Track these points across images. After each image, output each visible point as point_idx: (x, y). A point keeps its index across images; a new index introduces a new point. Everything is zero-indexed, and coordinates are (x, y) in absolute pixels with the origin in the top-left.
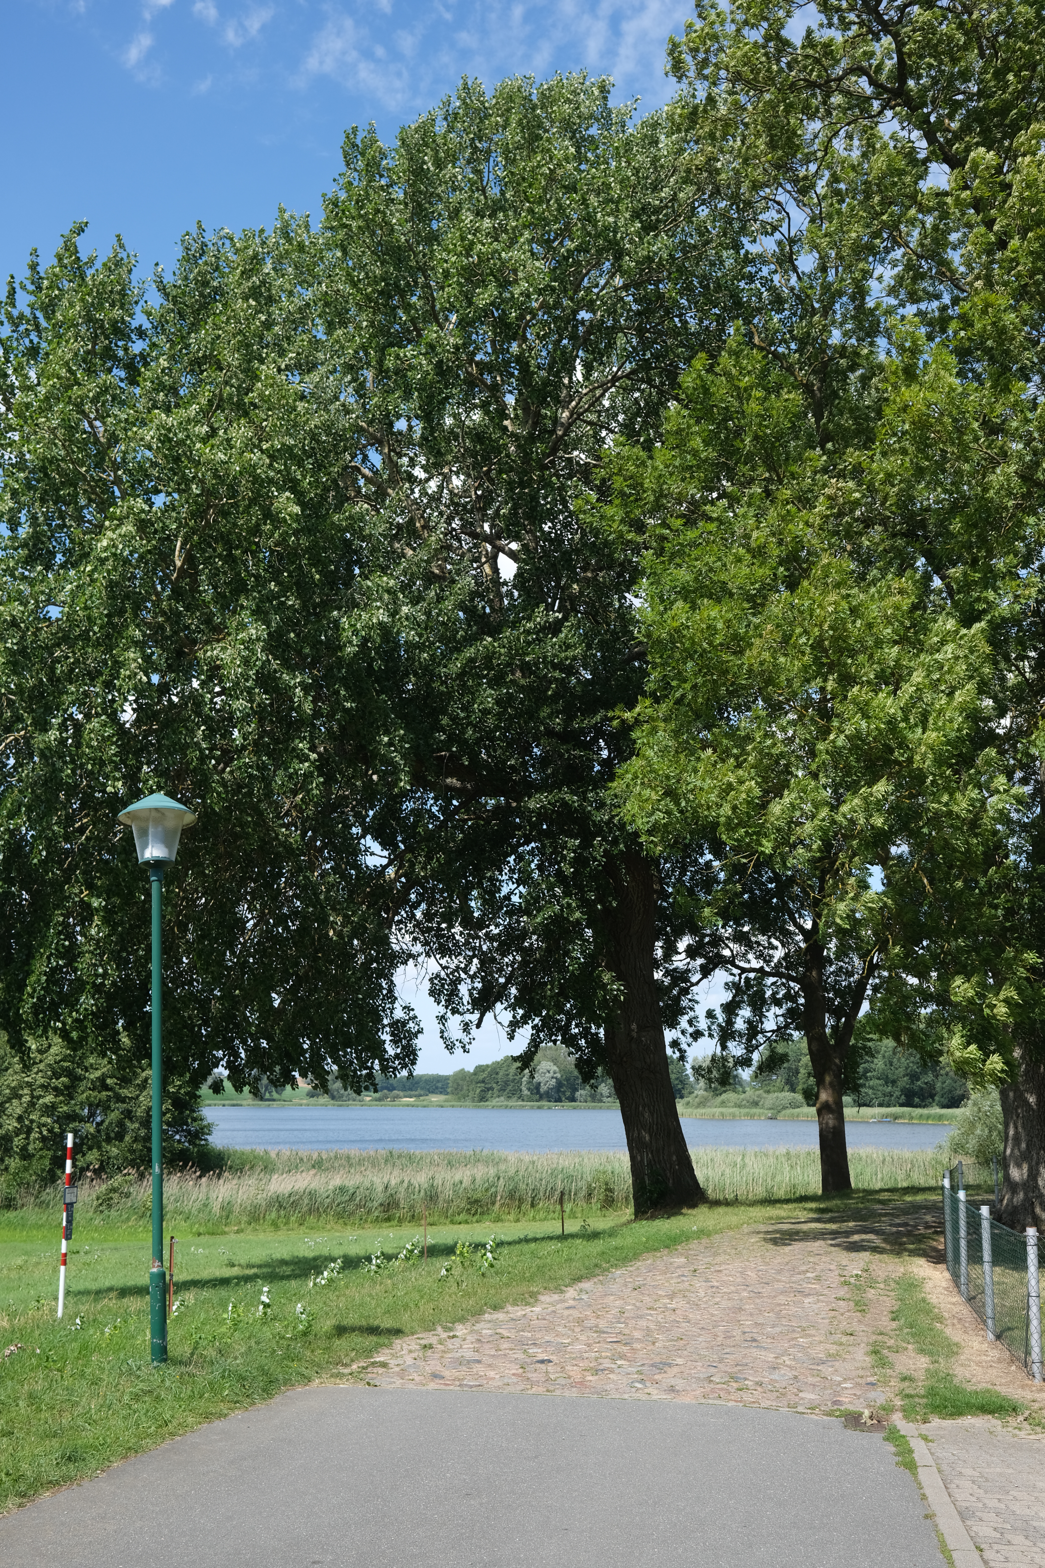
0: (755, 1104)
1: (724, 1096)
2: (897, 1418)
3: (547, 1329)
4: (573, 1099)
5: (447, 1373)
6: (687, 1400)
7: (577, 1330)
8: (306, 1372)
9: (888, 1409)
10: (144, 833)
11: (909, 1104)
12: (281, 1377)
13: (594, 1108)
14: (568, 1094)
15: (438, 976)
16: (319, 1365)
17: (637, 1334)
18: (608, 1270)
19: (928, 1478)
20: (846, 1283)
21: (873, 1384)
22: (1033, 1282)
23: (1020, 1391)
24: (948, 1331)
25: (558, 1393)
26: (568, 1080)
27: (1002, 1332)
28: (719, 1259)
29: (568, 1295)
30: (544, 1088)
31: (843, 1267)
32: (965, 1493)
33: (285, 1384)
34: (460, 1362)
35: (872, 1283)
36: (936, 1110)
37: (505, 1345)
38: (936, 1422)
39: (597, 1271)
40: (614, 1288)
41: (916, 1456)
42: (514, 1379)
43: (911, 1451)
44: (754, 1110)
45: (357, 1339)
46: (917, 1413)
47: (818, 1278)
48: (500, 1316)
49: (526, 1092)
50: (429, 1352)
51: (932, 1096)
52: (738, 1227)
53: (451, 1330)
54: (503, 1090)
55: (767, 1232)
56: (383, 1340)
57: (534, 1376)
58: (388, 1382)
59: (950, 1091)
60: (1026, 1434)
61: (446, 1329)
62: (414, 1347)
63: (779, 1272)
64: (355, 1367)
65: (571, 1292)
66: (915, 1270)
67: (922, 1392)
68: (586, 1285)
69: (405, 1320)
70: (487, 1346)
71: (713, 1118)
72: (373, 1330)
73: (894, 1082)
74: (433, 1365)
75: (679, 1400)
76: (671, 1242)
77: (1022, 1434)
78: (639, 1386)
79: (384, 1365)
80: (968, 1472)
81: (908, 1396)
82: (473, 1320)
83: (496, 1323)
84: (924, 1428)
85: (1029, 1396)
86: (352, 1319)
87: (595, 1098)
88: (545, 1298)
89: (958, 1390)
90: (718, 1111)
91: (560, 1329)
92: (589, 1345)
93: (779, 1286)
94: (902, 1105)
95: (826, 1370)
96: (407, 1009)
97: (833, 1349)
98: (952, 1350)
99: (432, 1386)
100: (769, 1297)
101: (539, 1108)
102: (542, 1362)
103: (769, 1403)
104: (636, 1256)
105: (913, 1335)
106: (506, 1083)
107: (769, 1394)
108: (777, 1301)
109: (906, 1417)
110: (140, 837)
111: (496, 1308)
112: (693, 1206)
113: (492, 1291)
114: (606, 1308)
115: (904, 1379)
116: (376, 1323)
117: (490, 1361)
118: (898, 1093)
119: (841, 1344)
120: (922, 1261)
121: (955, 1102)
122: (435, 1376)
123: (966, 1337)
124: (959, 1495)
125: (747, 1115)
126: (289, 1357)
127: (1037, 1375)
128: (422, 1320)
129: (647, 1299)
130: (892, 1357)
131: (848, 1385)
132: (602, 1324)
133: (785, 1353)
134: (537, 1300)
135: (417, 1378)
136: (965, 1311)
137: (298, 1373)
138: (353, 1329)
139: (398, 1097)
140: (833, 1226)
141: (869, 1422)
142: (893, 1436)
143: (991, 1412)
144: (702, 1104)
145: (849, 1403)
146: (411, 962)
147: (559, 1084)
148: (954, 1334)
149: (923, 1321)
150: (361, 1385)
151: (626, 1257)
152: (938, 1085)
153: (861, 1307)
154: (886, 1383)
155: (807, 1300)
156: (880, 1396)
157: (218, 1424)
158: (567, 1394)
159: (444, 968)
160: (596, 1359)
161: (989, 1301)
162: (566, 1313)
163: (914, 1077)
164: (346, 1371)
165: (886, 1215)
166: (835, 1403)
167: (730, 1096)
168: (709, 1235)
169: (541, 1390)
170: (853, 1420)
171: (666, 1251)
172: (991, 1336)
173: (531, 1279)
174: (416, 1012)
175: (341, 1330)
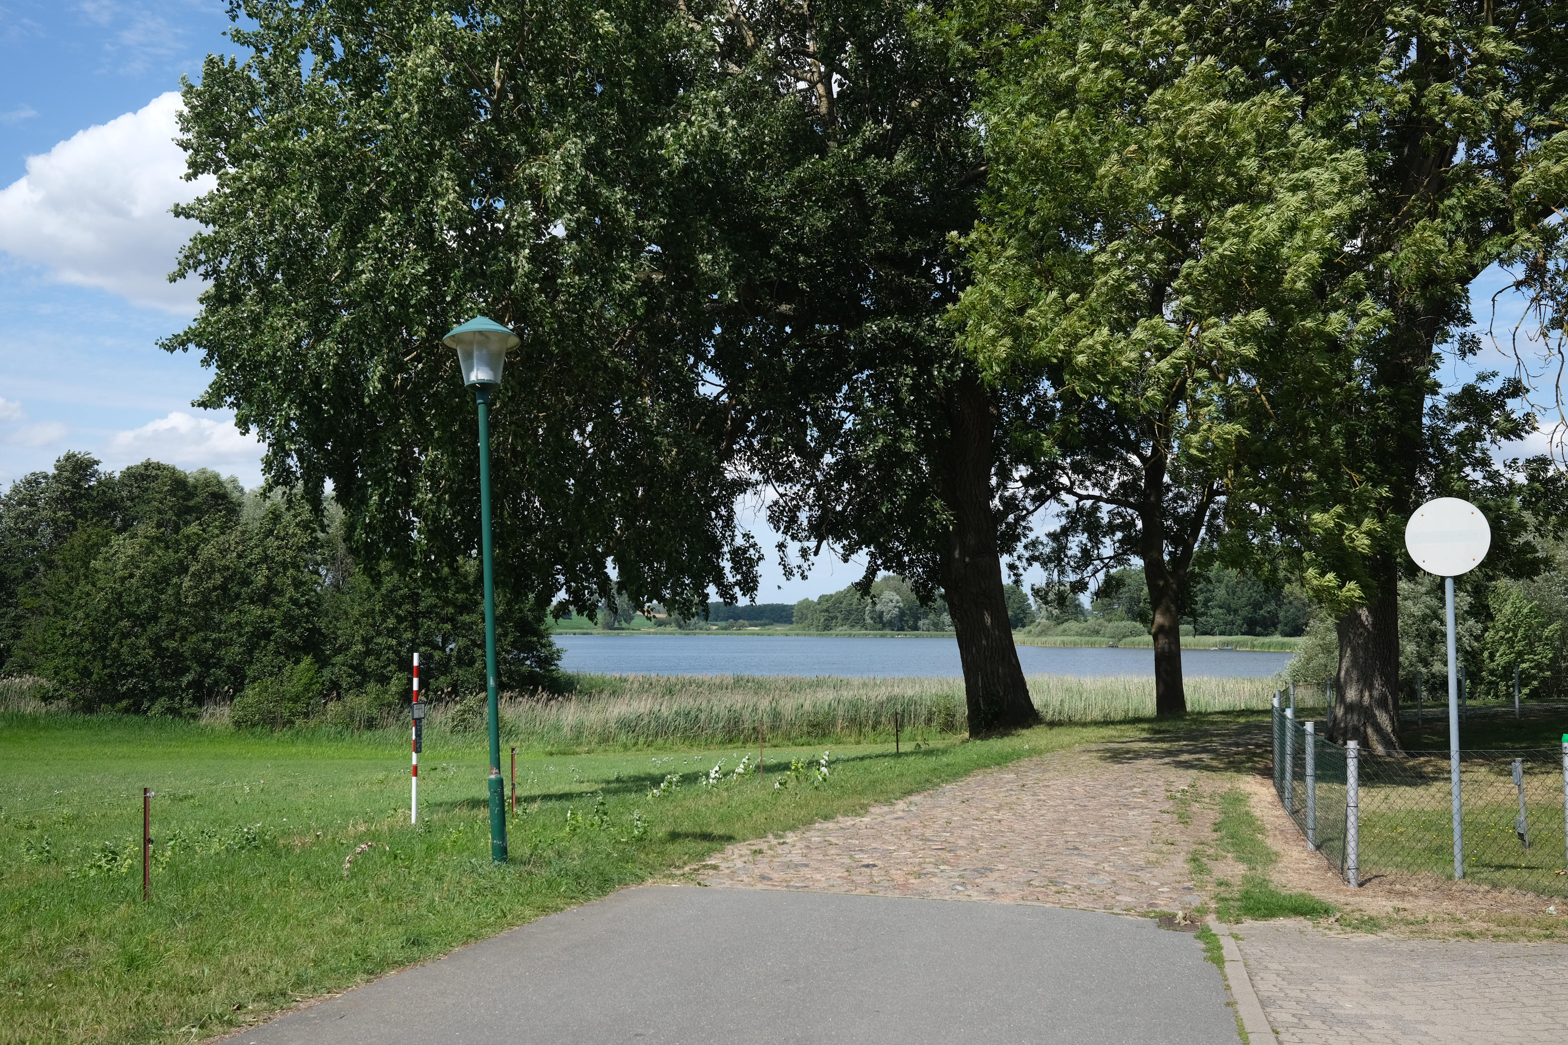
0: (1097, 633)
1: (1066, 625)
2: (1211, 920)
3: (875, 837)
4: (915, 628)
5: (774, 875)
6: (1006, 901)
7: (904, 838)
8: (639, 873)
9: (1203, 911)
10: (469, 356)
11: (1251, 632)
12: (615, 877)
13: (936, 637)
14: (911, 623)
15: (776, 503)
16: (653, 867)
17: (961, 842)
18: (938, 785)
19: (1235, 972)
20: (1172, 798)
21: (1189, 889)
22: (1352, 793)
23: (1334, 896)
24: (1269, 842)
25: (881, 894)
26: (910, 609)
27: (1322, 843)
28: (1047, 775)
29: (897, 807)
30: (886, 617)
31: (1170, 783)
32: (1268, 985)
33: (619, 883)
34: (788, 866)
35: (1197, 797)
36: (1277, 638)
37: (832, 851)
38: (1248, 923)
39: (928, 785)
40: (943, 801)
41: (1224, 952)
42: (840, 881)
43: (1220, 948)
44: (1094, 639)
45: (691, 845)
46: (1231, 915)
47: (1144, 793)
48: (830, 825)
49: (869, 621)
50: (759, 857)
51: (1275, 625)
52: (1070, 746)
53: (781, 837)
54: (846, 619)
55: (1098, 751)
56: (715, 845)
57: (858, 879)
58: (717, 882)
59: (1294, 620)
60: (1335, 934)
61: (777, 836)
62: (745, 851)
63: (1107, 787)
64: (687, 869)
65: (901, 805)
66: (1242, 786)
67: (1237, 896)
68: (916, 798)
69: (737, 828)
70: (815, 852)
71: (1054, 646)
72: (706, 837)
73: (1236, 611)
74: (762, 868)
75: (998, 902)
76: (1003, 760)
77: (1332, 934)
78: (960, 888)
79: (715, 867)
80: (1275, 966)
81: (1223, 899)
82: (804, 829)
83: (826, 832)
84: (1236, 929)
85: (1342, 899)
86: (686, 826)
87: (938, 626)
88: (875, 810)
89: (1272, 894)
90: (1059, 639)
91: (887, 837)
92: (914, 852)
93: (1106, 800)
94: (1243, 634)
95: (1144, 876)
96: (747, 536)
97: (1153, 857)
98: (1271, 858)
99: (760, 886)
100: (1094, 810)
101: (882, 636)
102: (867, 866)
103: (1085, 905)
104: (967, 772)
105: (1233, 845)
106: (849, 612)
107: (1086, 897)
108: (1103, 813)
109: (1219, 918)
110: (465, 360)
111: (826, 818)
112: (1029, 726)
113: (824, 803)
114: (933, 819)
115: (1220, 884)
116: (709, 830)
117: (817, 865)
118: (1240, 622)
119: (1161, 852)
120: (1249, 778)
121: (1297, 631)
122: (763, 878)
123: (1286, 847)
124: (1261, 986)
125: (1087, 643)
126: (626, 859)
127: (1353, 881)
128: (755, 828)
129: (974, 811)
130: (1211, 864)
131: (1165, 889)
132: (928, 833)
133: (1106, 860)
134: (867, 812)
135: (746, 880)
136: (1288, 823)
137: (632, 874)
138: (687, 835)
139: (743, 626)
140: (1165, 745)
141: (1183, 923)
142: (1205, 935)
143: (1304, 914)
144: (1043, 633)
145: (1164, 905)
146: (750, 491)
147: (902, 613)
148: (1273, 843)
149: (1245, 831)
150: (692, 885)
151: (956, 774)
152: (1281, 614)
153: (1184, 819)
154: (1202, 888)
155: (1131, 813)
156: (1195, 900)
157: (555, 917)
158: (890, 894)
159: (782, 496)
160: (920, 864)
161: (1310, 814)
162: (894, 823)
163: (1257, 606)
164: (679, 872)
165: (1217, 735)
166: (1150, 905)
167: (1072, 625)
168: (1040, 753)
169: (865, 891)
170: (1167, 921)
171: (997, 768)
172: (1311, 846)
173: (862, 793)
174: (756, 540)
175: (674, 836)
